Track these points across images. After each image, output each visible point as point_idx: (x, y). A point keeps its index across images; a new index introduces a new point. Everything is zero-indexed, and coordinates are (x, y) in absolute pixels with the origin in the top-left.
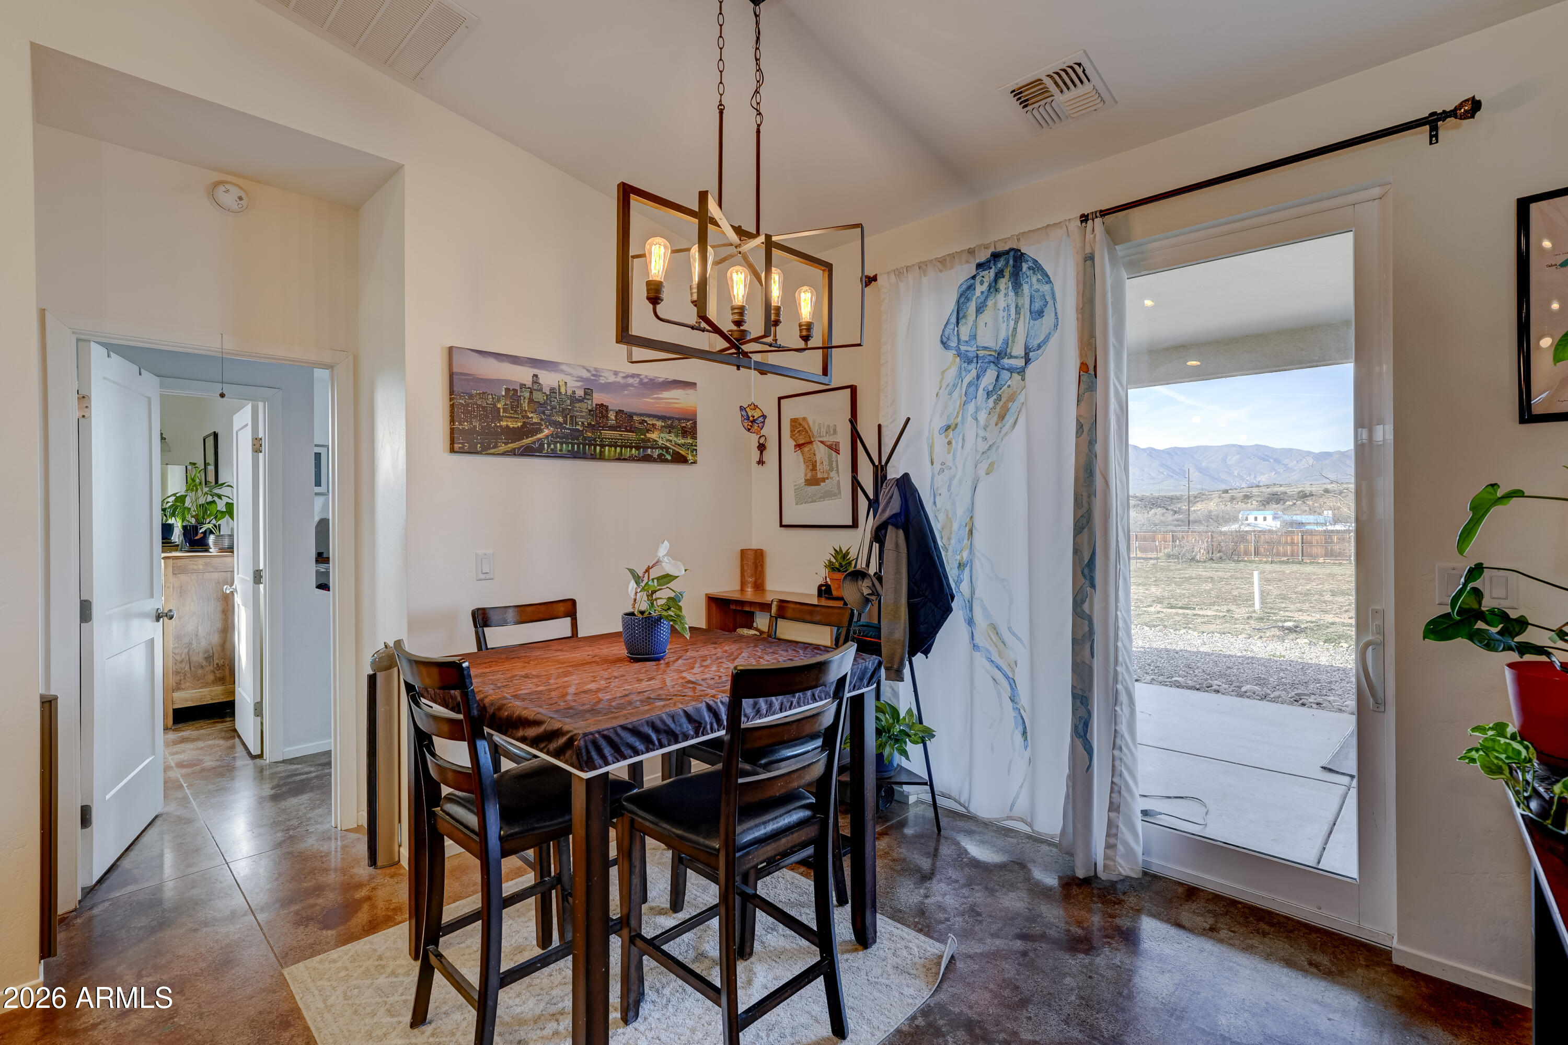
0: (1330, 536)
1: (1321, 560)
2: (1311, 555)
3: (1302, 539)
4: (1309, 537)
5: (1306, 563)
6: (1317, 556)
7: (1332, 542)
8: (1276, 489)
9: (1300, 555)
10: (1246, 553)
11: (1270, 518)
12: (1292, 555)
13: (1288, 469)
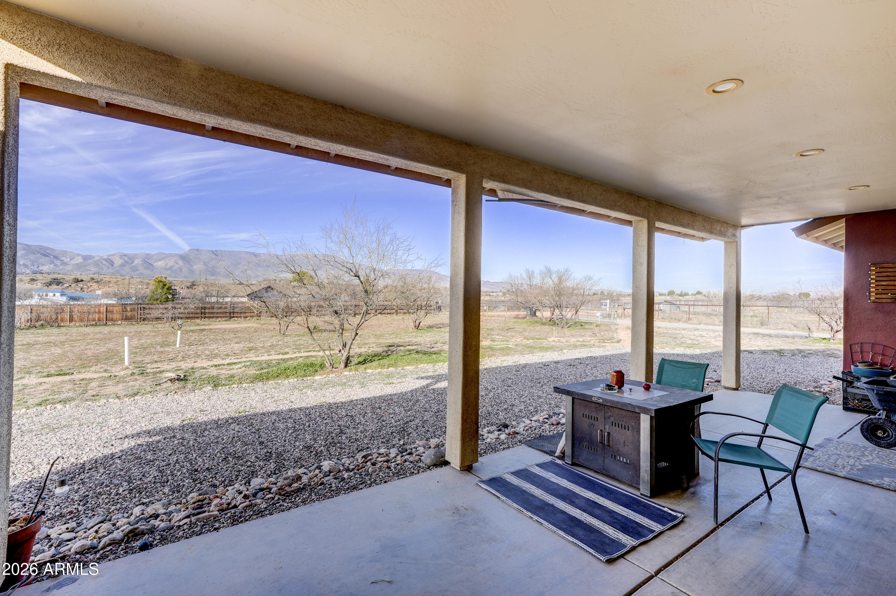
0: (125, 308)
1: (119, 322)
2: (112, 320)
3: (107, 309)
4: (111, 308)
5: (109, 325)
6: (116, 320)
7: (126, 311)
8: (56, 276)
9: (105, 319)
10: (62, 320)
11: (58, 294)
12: (99, 320)
13: (64, 263)
